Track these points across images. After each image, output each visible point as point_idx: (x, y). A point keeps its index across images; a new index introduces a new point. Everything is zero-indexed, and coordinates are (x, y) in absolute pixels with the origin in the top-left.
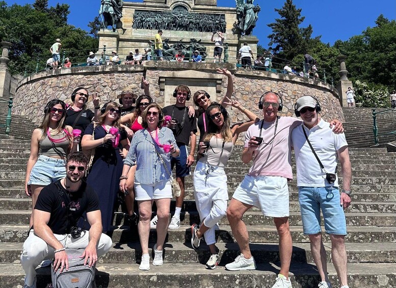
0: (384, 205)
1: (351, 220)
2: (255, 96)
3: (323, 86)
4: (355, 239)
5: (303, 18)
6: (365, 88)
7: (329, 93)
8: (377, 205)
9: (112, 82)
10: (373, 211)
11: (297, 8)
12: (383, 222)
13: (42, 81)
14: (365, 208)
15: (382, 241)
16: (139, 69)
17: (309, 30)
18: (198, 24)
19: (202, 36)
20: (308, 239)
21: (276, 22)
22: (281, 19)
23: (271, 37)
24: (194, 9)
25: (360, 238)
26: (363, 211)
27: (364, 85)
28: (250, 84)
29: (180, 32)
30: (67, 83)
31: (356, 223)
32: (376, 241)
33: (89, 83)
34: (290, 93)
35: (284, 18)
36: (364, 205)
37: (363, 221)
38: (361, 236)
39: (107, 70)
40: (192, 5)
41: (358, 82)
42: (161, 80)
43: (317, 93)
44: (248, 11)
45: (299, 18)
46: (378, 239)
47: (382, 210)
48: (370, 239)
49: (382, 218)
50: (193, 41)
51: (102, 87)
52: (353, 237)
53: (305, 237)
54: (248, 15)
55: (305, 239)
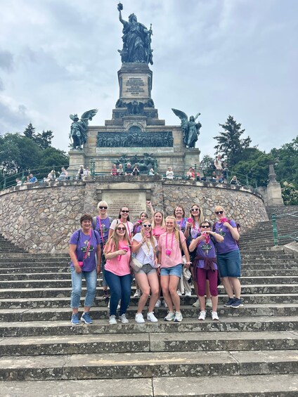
0: (244, 323)
1: (201, 345)
2: (182, 202)
3: (245, 190)
4: (192, 372)
5: (243, 131)
6: (292, 188)
7: (251, 196)
8: (238, 323)
9: (59, 195)
10: (233, 330)
11: (237, 123)
12: (234, 347)
13: (6, 196)
14: (225, 327)
15: (222, 374)
16: (81, 183)
17: (248, 140)
18: (150, 140)
19: (154, 150)
20: (140, 374)
21: (221, 136)
22: (224, 132)
23: (216, 147)
24: (146, 128)
25: (198, 372)
26: (222, 329)
27: (291, 185)
28: (177, 192)
29: (136, 148)
30: (24, 198)
31: (205, 348)
32: (215, 374)
33: (41, 197)
34: (214, 198)
35: (227, 131)
36: (224, 324)
37: (213, 345)
38: (198, 369)
39: (55, 185)
40: (145, 125)
41: (285, 183)
42: (98, 192)
43: (239, 197)
44: (191, 128)
45: (240, 130)
46: (217, 372)
47: (242, 328)
48: (209, 372)
49: (233, 341)
50: (147, 155)
51: (50, 200)
52: (189, 370)
53: (137, 371)
54: (191, 131)
55: (137, 374)
